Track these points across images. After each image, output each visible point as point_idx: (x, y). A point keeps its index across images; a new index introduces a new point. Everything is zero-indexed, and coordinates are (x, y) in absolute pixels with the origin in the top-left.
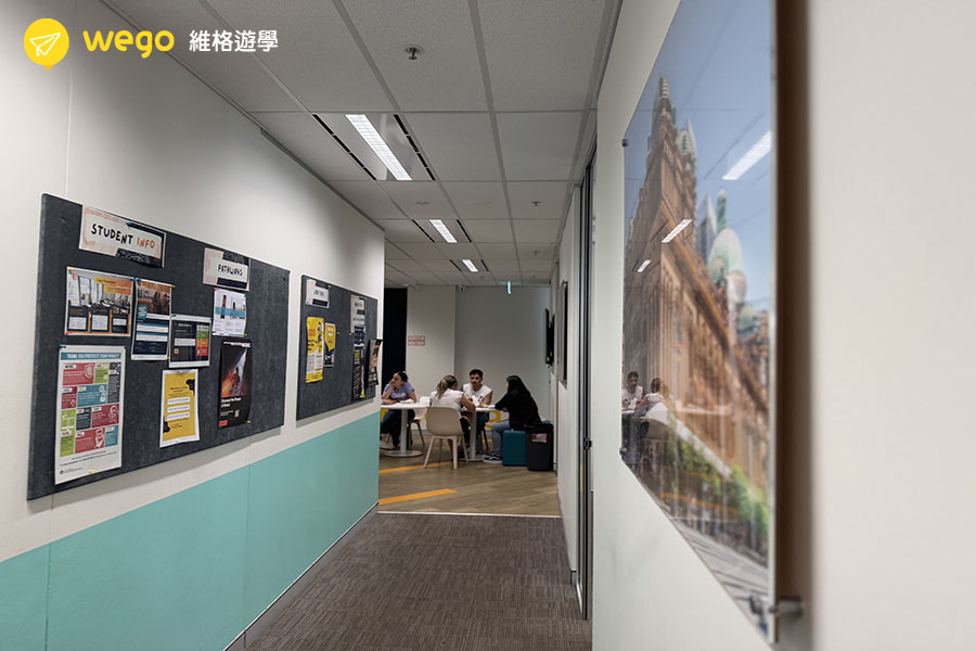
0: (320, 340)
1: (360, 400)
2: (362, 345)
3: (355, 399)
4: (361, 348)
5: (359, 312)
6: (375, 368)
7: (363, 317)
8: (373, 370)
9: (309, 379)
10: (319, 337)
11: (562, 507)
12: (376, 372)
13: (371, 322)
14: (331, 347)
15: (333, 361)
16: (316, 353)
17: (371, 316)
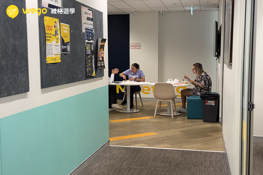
0: (56, 34)
1: (93, 77)
2: (92, 41)
3: (88, 77)
4: (91, 44)
5: (88, 19)
6: (103, 58)
7: (92, 23)
8: (101, 59)
9: (49, 60)
10: (56, 32)
11: (226, 146)
12: (103, 60)
13: (98, 27)
14: (67, 40)
15: (69, 49)
16: (54, 42)
17: (98, 23)
